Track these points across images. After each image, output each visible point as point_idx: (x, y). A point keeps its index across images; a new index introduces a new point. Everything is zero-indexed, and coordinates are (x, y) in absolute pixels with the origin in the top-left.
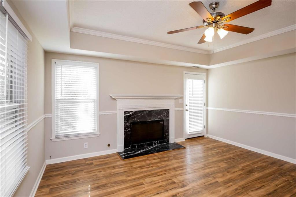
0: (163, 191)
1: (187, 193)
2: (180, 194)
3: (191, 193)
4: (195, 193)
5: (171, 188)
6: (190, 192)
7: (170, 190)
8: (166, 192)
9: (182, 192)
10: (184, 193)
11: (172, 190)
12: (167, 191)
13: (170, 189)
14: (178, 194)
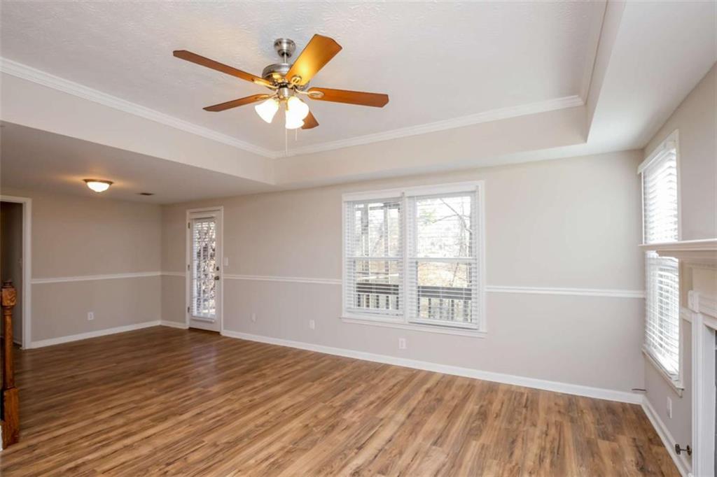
0: (386, 447)
1: (342, 461)
2: (353, 454)
3: (333, 464)
4: (326, 466)
5: (377, 458)
6: (337, 464)
7: (376, 453)
8: (380, 447)
9: (353, 458)
10: (348, 459)
11: (373, 457)
12: (380, 451)
13: (379, 455)
14: (356, 453)
